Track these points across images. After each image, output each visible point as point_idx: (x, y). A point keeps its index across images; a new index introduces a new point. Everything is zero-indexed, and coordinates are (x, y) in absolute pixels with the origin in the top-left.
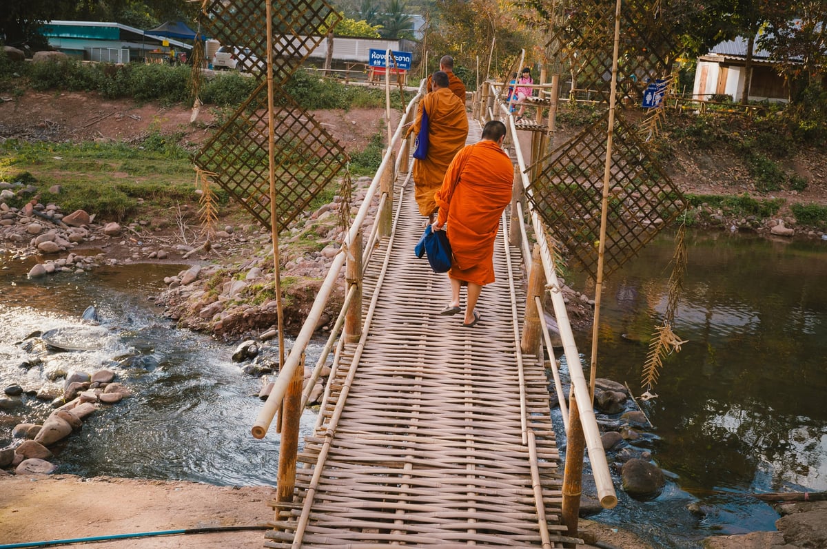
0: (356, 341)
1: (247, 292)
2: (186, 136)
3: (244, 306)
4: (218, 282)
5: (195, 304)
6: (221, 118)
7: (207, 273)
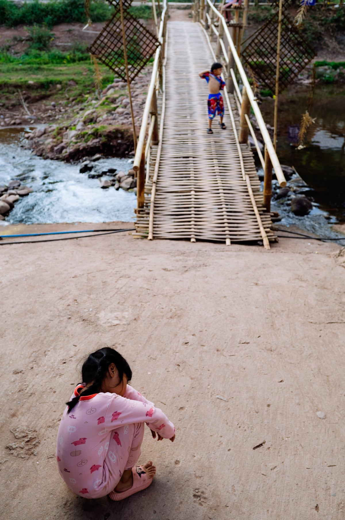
0: (157, 144)
1: (79, 136)
2: (12, 47)
3: (79, 144)
4: (58, 134)
5: (49, 146)
6: (33, 33)
7: (50, 130)
